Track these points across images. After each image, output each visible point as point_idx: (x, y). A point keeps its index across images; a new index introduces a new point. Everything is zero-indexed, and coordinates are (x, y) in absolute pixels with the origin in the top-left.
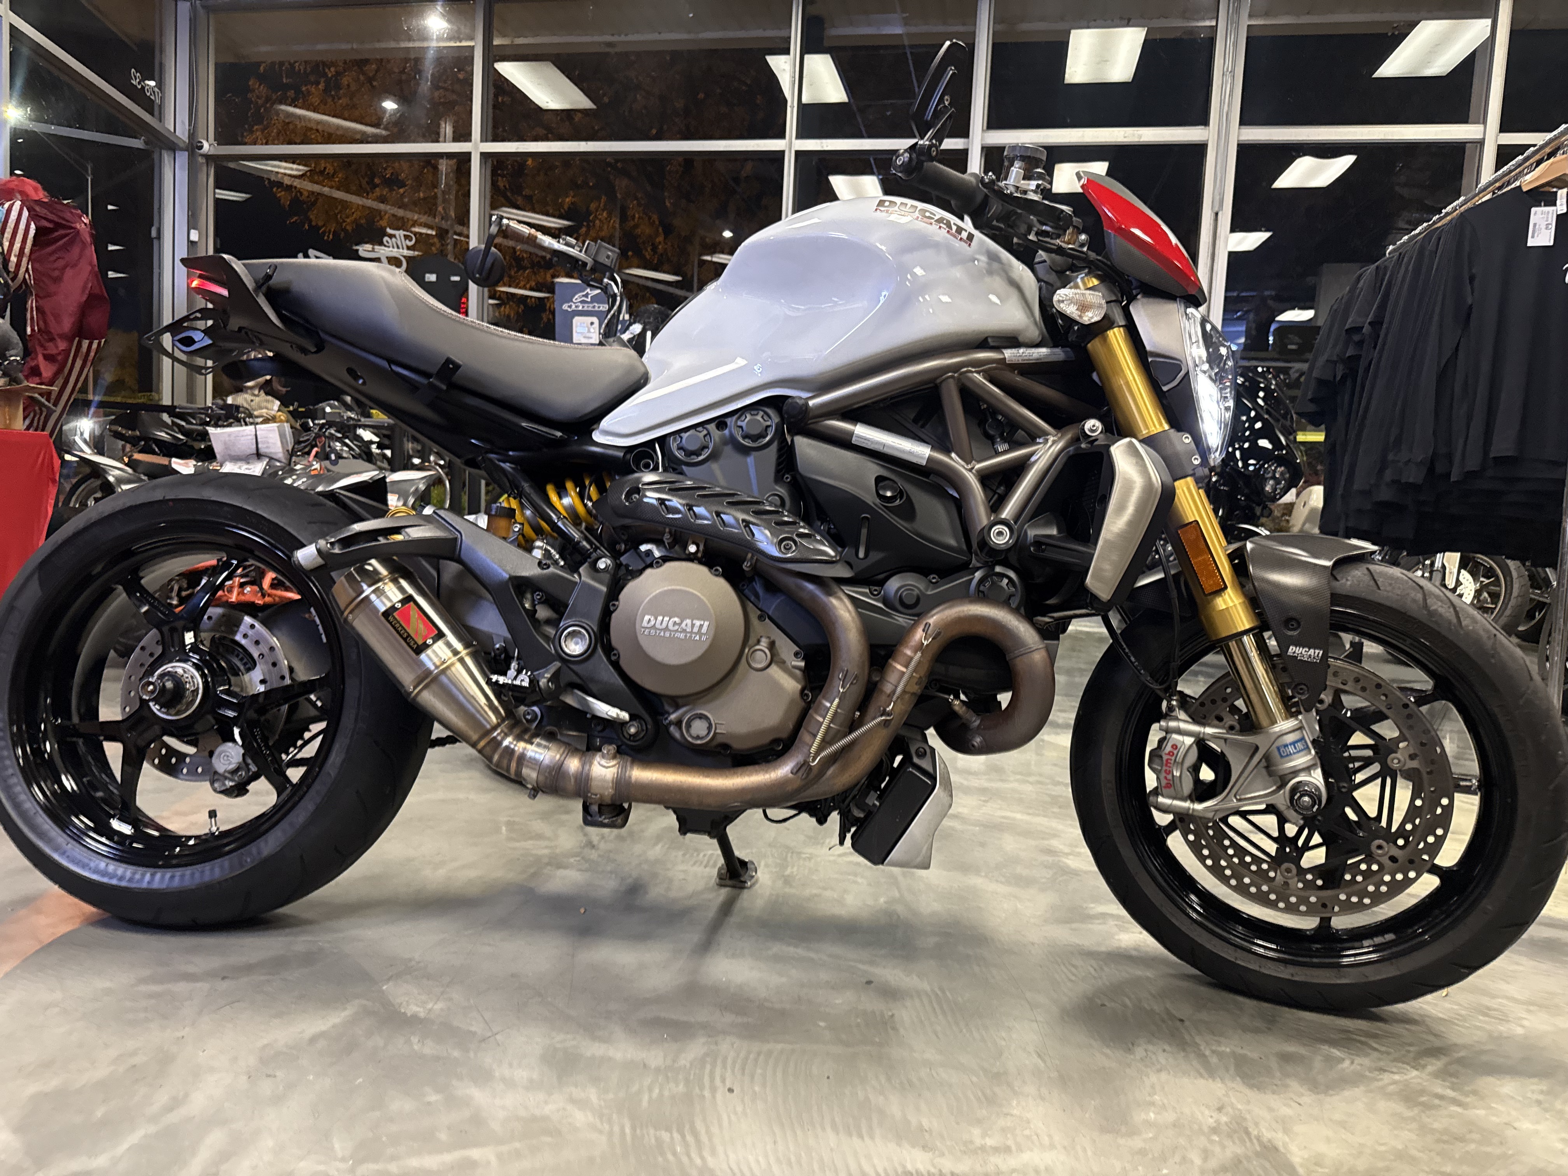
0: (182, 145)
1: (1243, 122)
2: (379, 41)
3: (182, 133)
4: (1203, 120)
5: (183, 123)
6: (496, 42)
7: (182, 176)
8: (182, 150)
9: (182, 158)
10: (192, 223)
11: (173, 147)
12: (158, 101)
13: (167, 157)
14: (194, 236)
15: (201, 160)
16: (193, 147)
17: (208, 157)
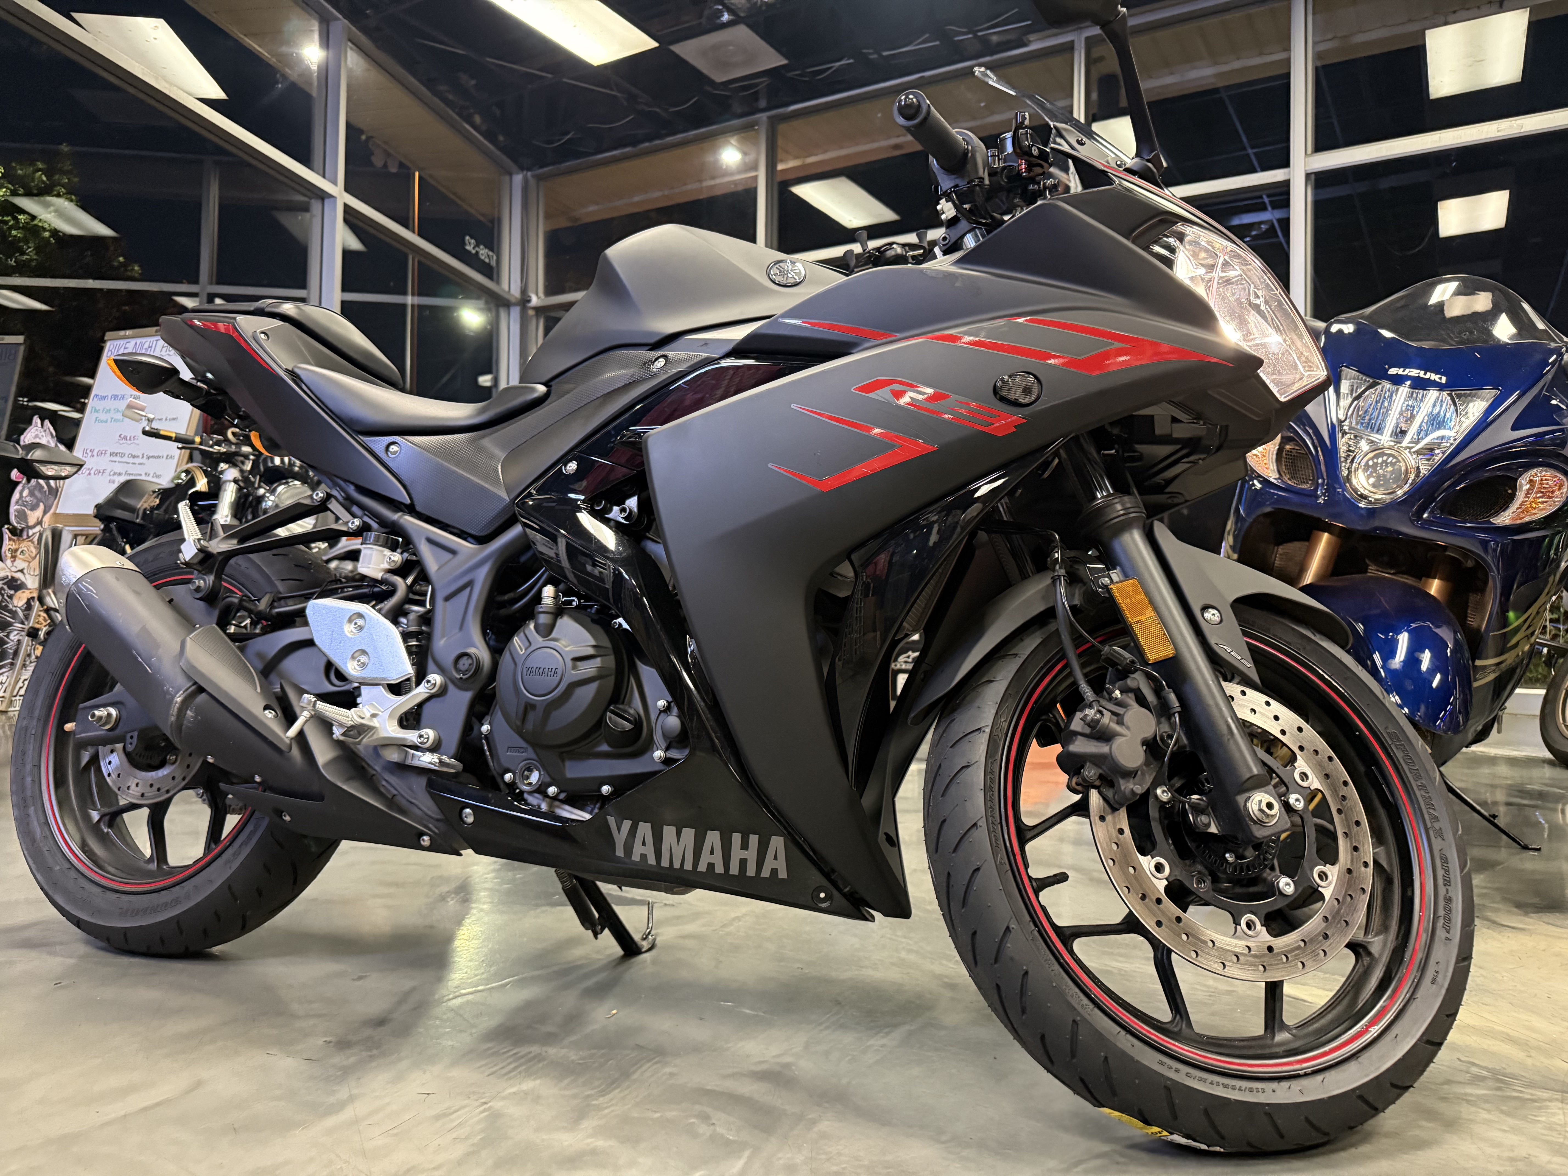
0: (513, 300)
2: (685, 184)
3: (515, 291)
5: (516, 281)
6: (780, 167)
7: (515, 328)
8: (515, 304)
9: (515, 312)
11: (508, 304)
12: (494, 263)
13: (503, 315)
15: (531, 313)
16: (524, 301)
17: (539, 310)
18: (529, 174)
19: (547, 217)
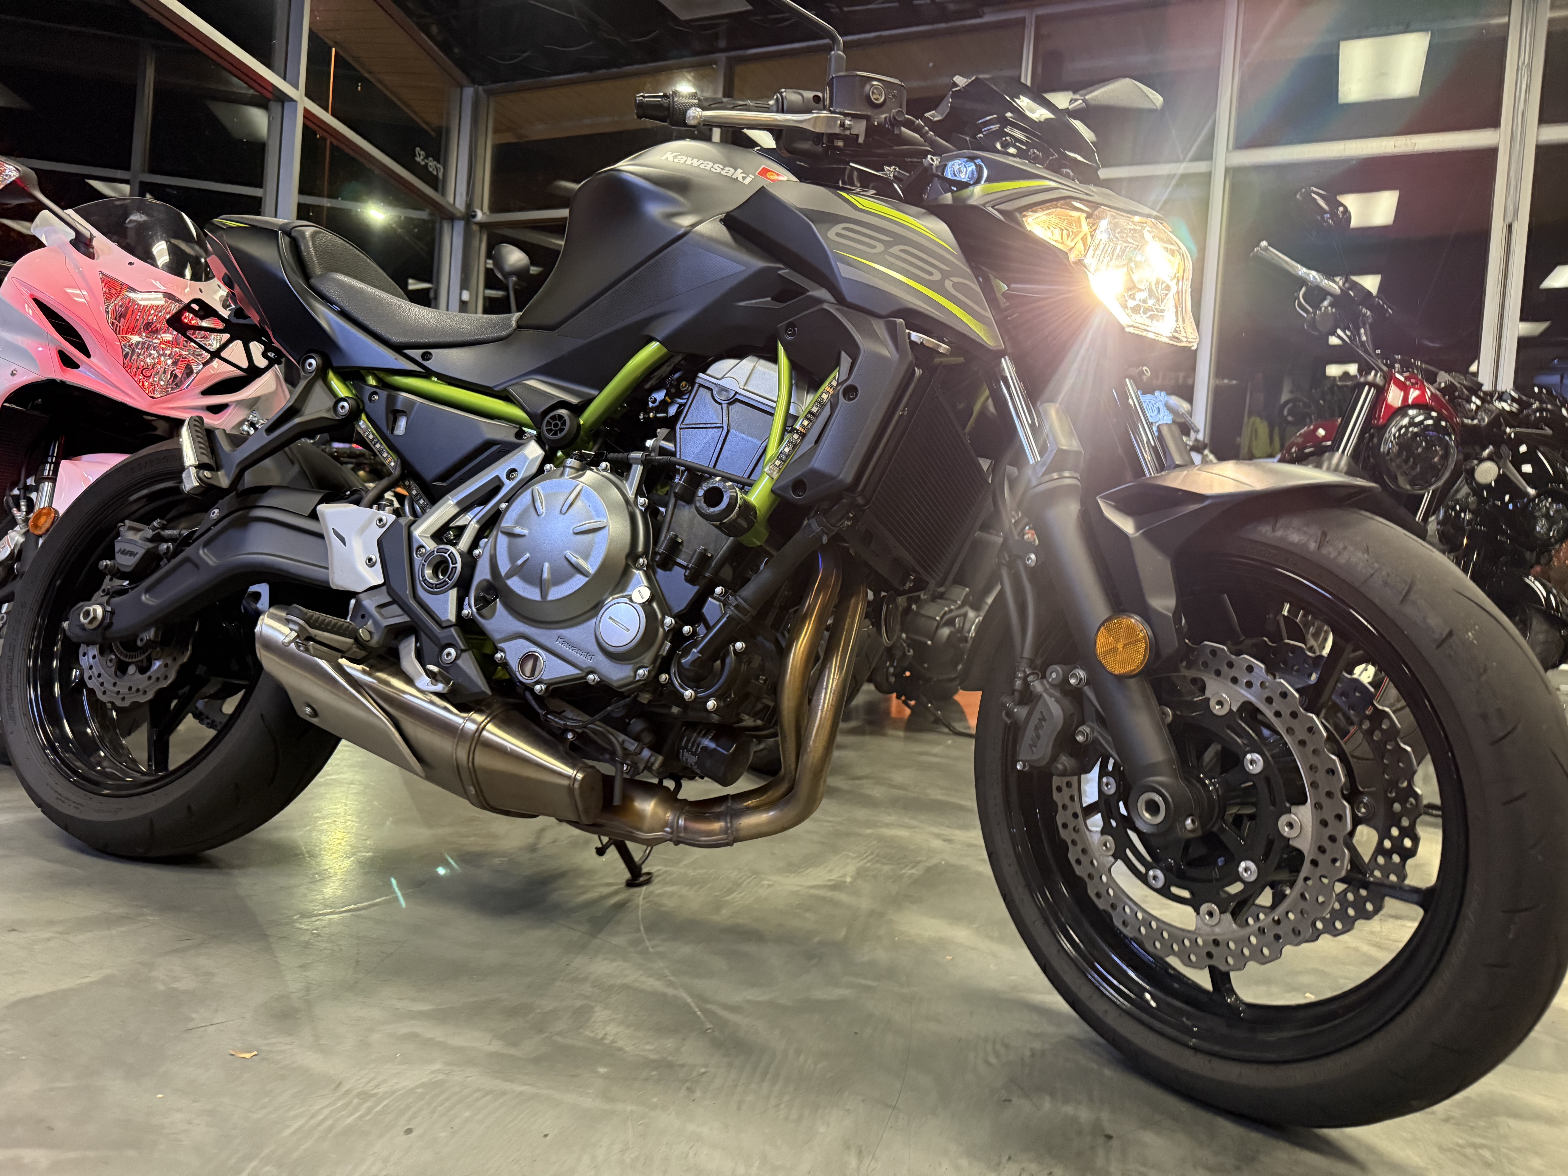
0: (458, 215)
1: (1543, 119)
3: (460, 205)
4: (1495, 123)
5: (461, 194)
7: (458, 241)
8: (459, 219)
9: (459, 226)
10: (465, 284)
11: (452, 218)
12: (440, 176)
13: (446, 227)
14: (466, 296)
15: (475, 228)
16: (469, 216)
17: (482, 226)
18: (481, 88)
19: (496, 131)
